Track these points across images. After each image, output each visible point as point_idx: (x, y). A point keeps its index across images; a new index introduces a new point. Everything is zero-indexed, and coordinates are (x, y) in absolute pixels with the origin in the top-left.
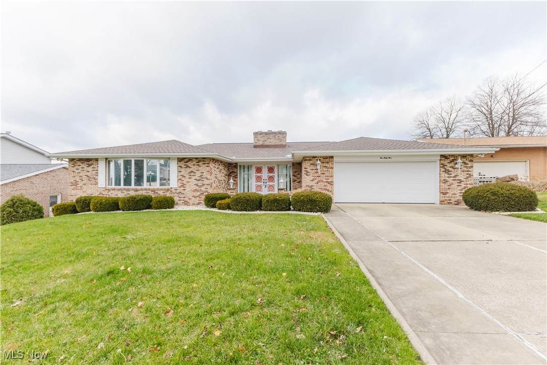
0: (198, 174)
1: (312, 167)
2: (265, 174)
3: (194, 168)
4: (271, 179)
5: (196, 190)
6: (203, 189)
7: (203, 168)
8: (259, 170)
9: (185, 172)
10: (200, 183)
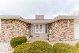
0: (11, 27)
1: (64, 24)
2: (39, 27)
3: (10, 24)
4: (41, 28)
5: (10, 35)
6: (13, 34)
7: (14, 24)
8: (37, 26)
9: (5, 26)
10: (12, 31)
